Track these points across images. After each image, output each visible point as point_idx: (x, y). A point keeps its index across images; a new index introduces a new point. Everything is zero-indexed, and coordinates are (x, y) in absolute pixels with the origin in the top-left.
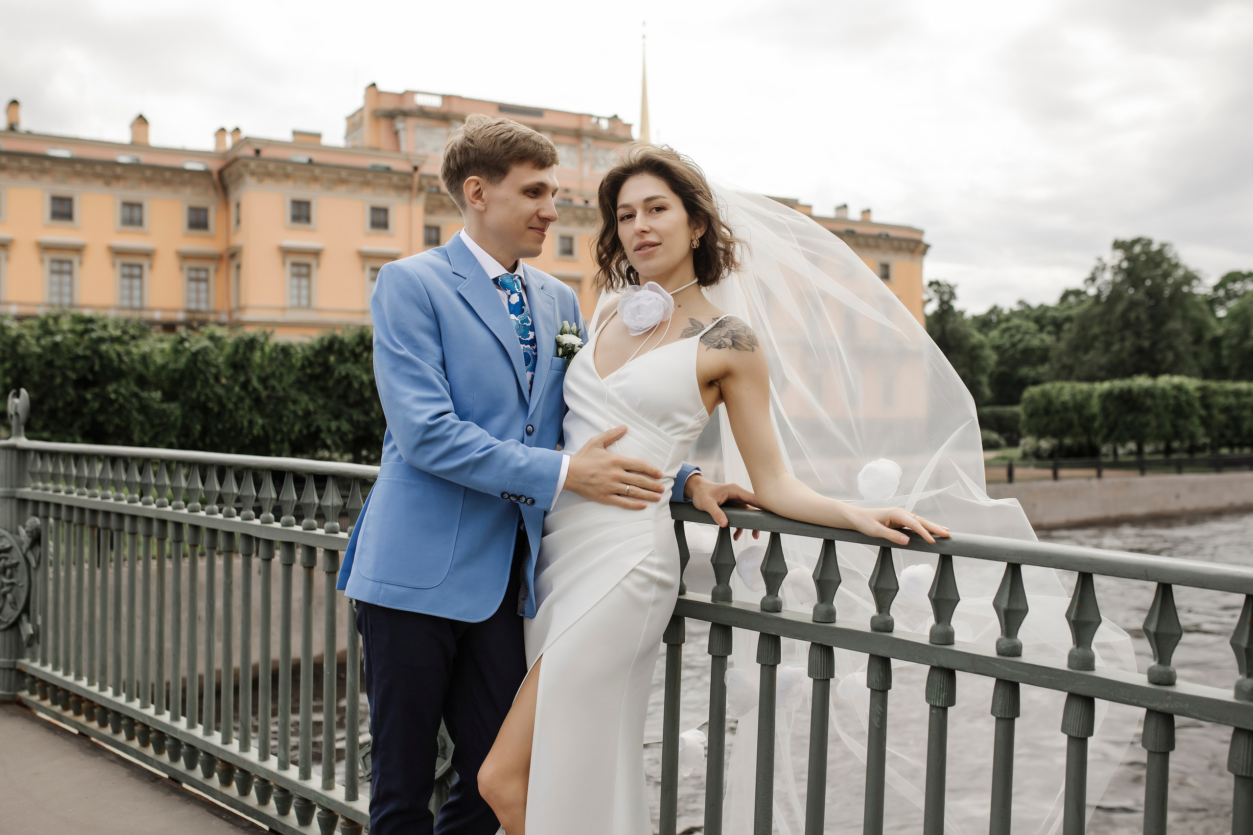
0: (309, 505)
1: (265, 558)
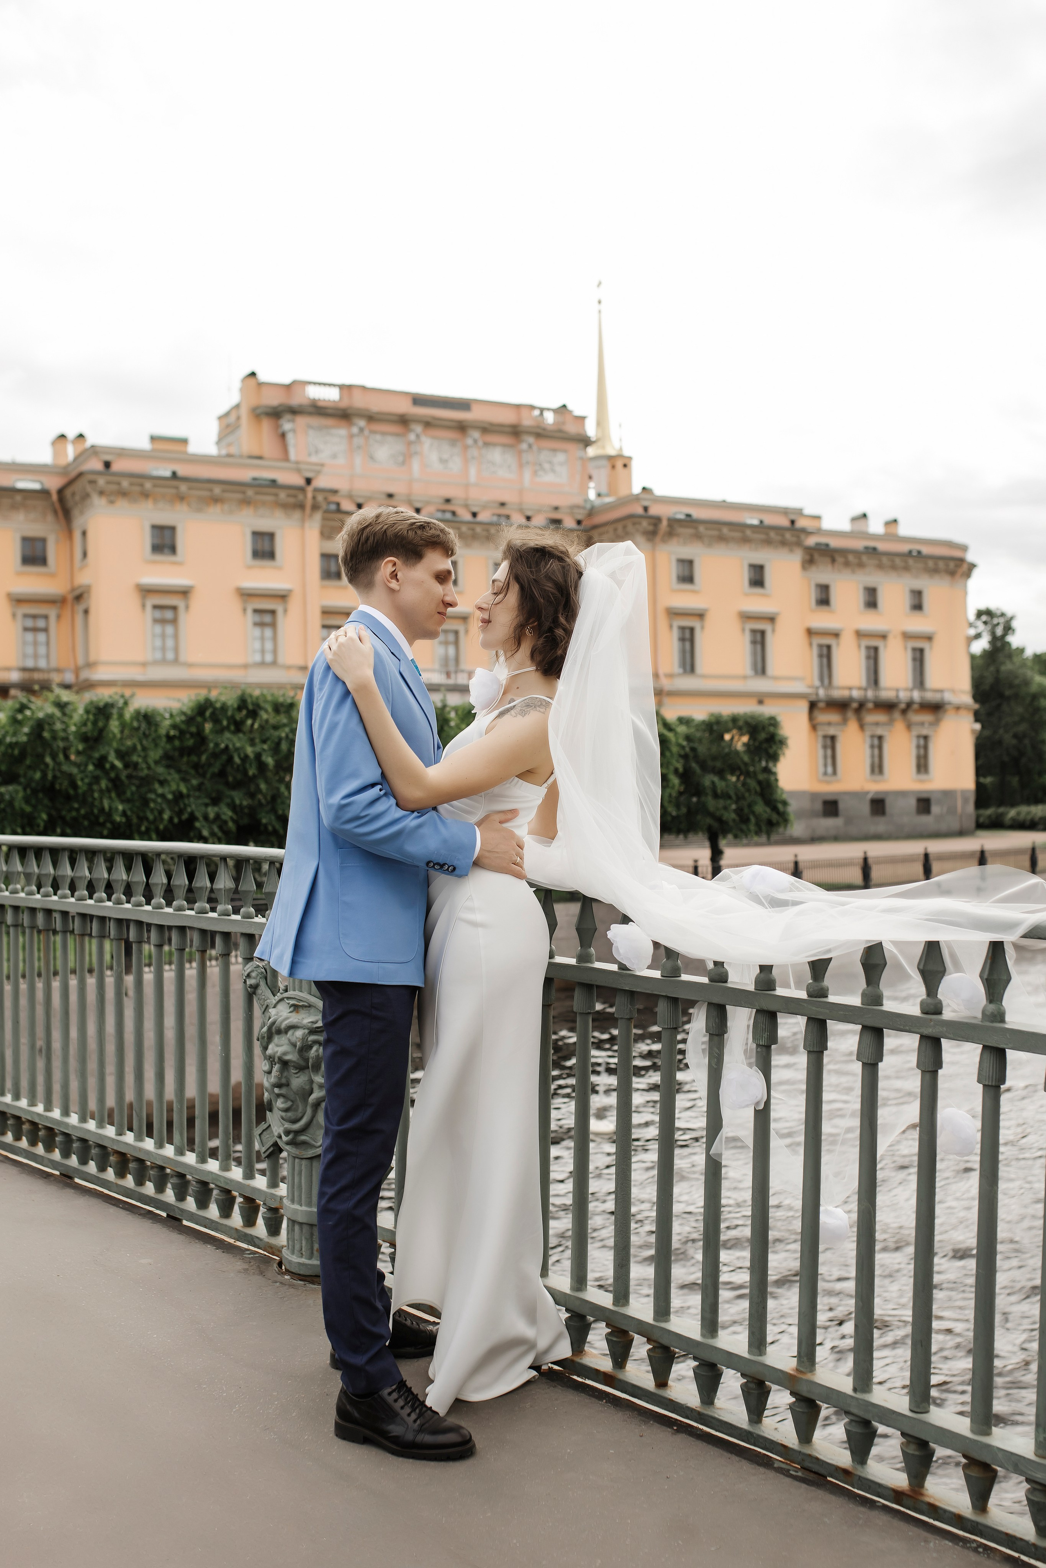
0: (201, 888)
1: (157, 944)
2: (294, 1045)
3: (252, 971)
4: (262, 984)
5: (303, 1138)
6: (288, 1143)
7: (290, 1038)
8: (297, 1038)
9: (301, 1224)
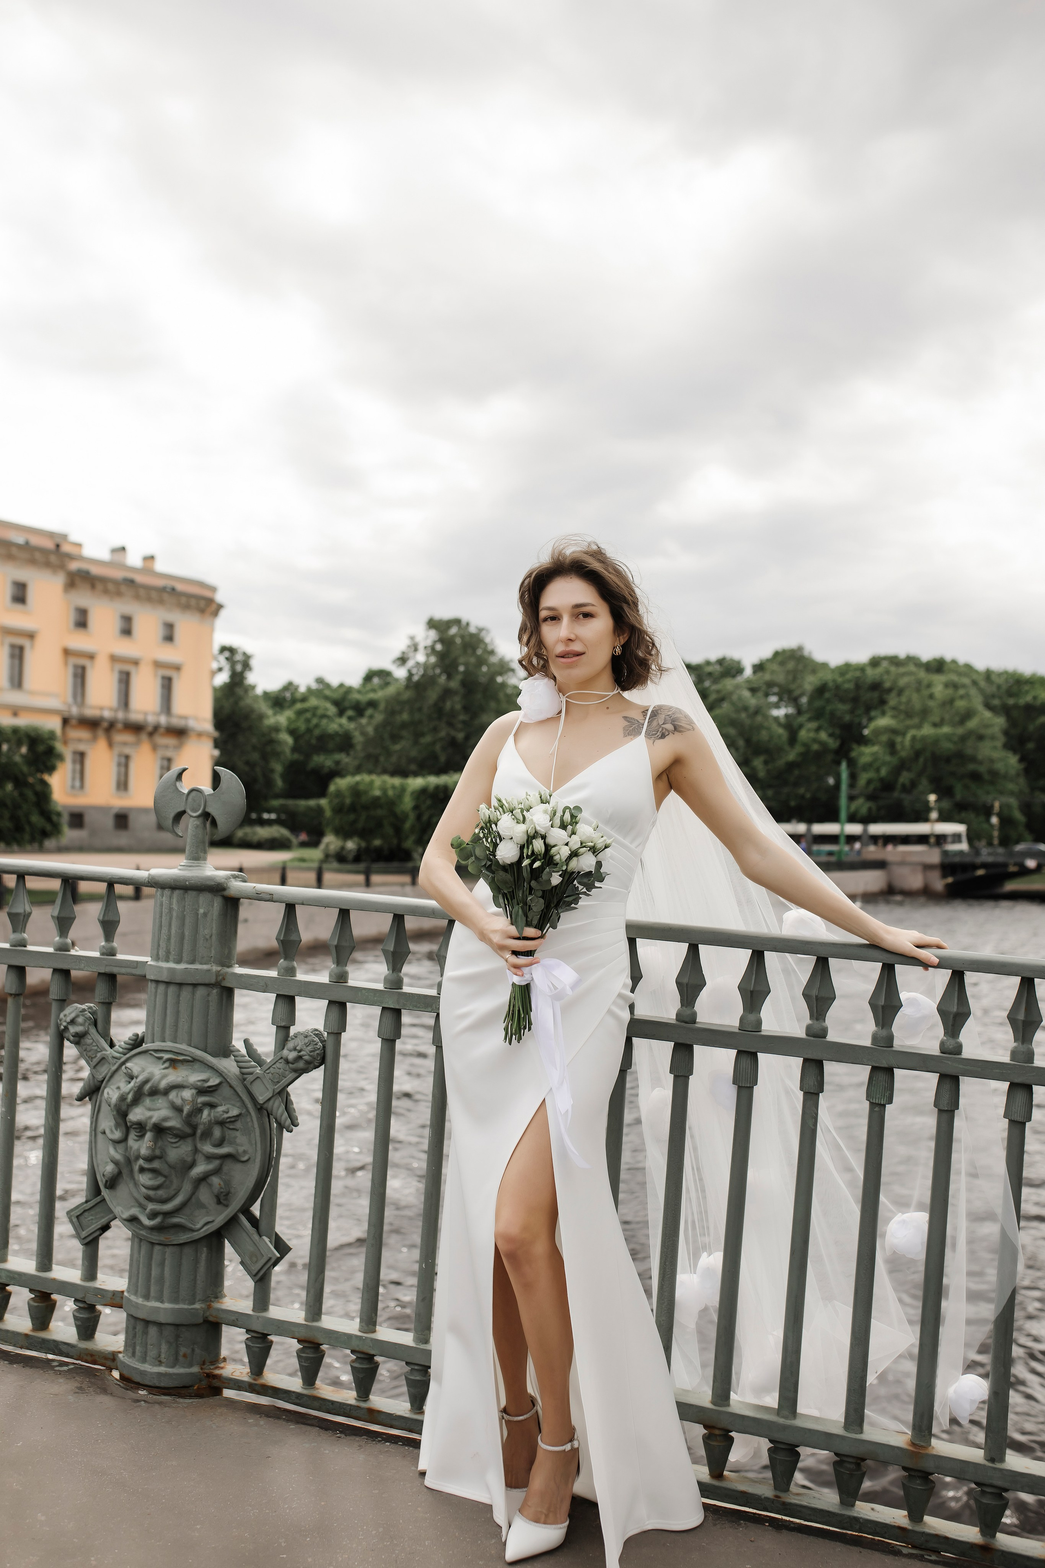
2: (178, 1109)
3: (77, 1016)
4: (93, 1030)
5: (175, 1220)
6: (152, 1229)
7: (175, 1100)
8: (182, 1099)
9: (160, 1325)
